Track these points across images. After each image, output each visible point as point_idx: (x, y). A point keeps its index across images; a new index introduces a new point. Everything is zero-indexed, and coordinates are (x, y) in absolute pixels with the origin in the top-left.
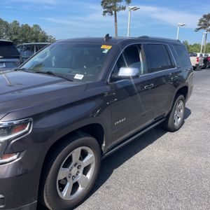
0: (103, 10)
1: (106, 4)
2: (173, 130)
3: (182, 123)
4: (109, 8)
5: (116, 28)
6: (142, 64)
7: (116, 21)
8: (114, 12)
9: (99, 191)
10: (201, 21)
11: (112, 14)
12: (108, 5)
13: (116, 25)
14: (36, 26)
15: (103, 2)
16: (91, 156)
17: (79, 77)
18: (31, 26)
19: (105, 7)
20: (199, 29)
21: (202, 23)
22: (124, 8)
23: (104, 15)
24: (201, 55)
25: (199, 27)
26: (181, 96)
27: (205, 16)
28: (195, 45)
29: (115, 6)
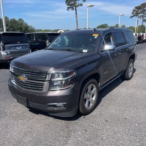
0: (67, 7)
1: (69, 3)
2: (128, 79)
3: (132, 76)
4: (71, 5)
5: (77, 18)
6: (112, 41)
7: (76, 14)
8: (74, 8)
9: (98, 107)
10: (134, 11)
11: (73, 9)
12: (71, 3)
13: (77, 17)
14: (20, 19)
15: (67, 1)
16: (95, 89)
17: (85, 51)
18: (17, 20)
19: (68, 5)
20: (132, 17)
21: (135, 12)
22: (81, 5)
23: (68, 10)
24: (136, 35)
25: (133, 15)
26: (132, 60)
27: (136, 8)
28: (130, 27)
29: (75, 3)
